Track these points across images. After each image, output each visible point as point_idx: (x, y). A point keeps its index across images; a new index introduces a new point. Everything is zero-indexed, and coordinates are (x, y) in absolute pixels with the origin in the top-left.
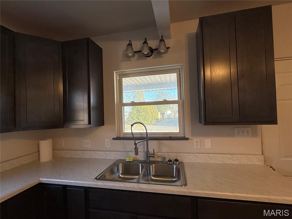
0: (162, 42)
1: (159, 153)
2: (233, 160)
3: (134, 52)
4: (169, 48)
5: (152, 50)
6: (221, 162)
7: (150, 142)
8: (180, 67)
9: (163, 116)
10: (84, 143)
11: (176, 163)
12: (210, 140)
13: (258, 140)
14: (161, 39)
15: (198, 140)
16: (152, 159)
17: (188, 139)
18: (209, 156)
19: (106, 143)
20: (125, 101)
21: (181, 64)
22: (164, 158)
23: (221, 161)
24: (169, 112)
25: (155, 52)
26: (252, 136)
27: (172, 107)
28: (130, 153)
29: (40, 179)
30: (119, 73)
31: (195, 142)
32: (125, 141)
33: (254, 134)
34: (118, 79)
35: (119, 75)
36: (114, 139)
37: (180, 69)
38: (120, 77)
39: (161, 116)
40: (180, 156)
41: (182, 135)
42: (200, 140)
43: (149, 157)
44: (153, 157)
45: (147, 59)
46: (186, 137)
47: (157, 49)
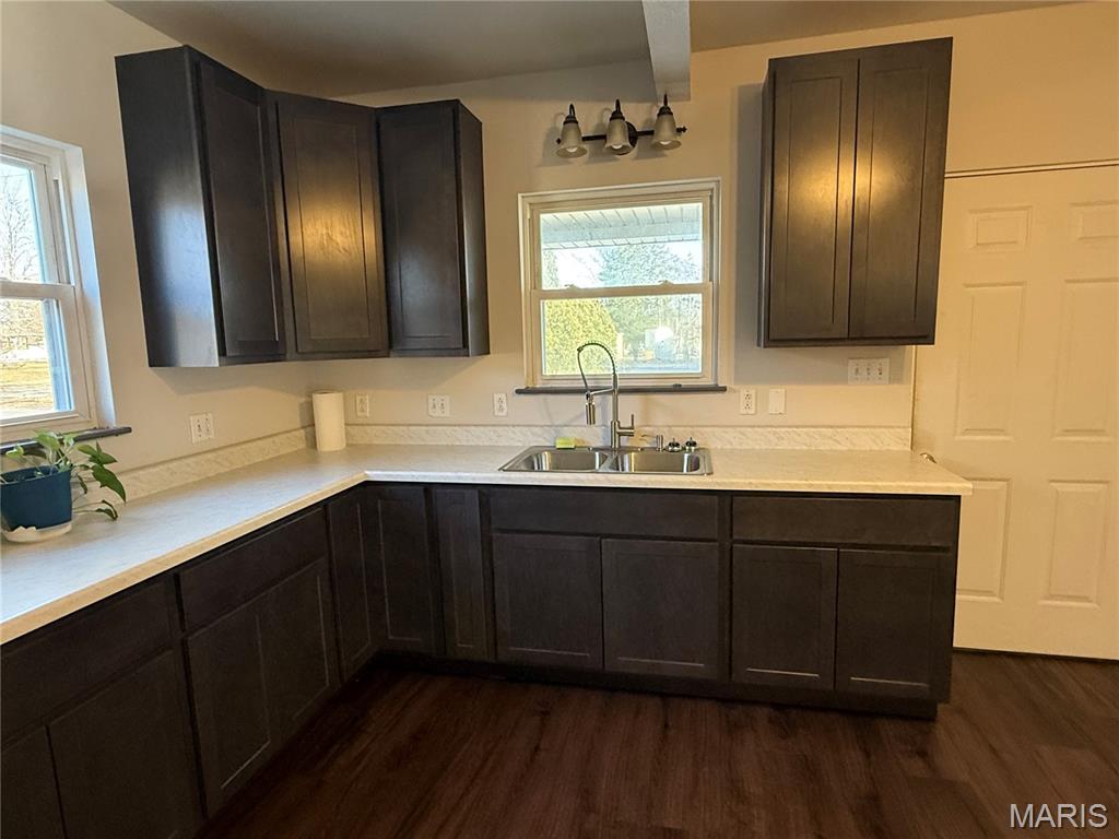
0: (664, 116)
1: (647, 428)
2: (835, 440)
3: (586, 139)
4: (684, 130)
5: (633, 136)
6: (805, 448)
7: (621, 397)
8: (713, 185)
9: (635, 352)
10: (431, 406)
11: (690, 450)
12: (782, 391)
13: (904, 390)
14: (662, 109)
15: (753, 392)
16: (625, 442)
17: (724, 389)
18: (775, 433)
19: (497, 405)
20: (546, 285)
21: (716, 179)
22: (660, 438)
23: (806, 445)
24: (662, 333)
25: (641, 141)
26: (891, 381)
27: (679, 308)
28: (566, 428)
29: (367, 472)
30: (532, 200)
31: (743, 398)
32: (550, 397)
33: (896, 377)
34: (528, 217)
35: (530, 204)
36: (519, 392)
37: (712, 190)
38: (532, 211)
39: (626, 352)
40: (702, 434)
41: (708, 381)
42: (756, 393)
43: (620, 434)
44: (631, 435)
45: (616, 160)
46: (720, 385)
47: (651, 133)
